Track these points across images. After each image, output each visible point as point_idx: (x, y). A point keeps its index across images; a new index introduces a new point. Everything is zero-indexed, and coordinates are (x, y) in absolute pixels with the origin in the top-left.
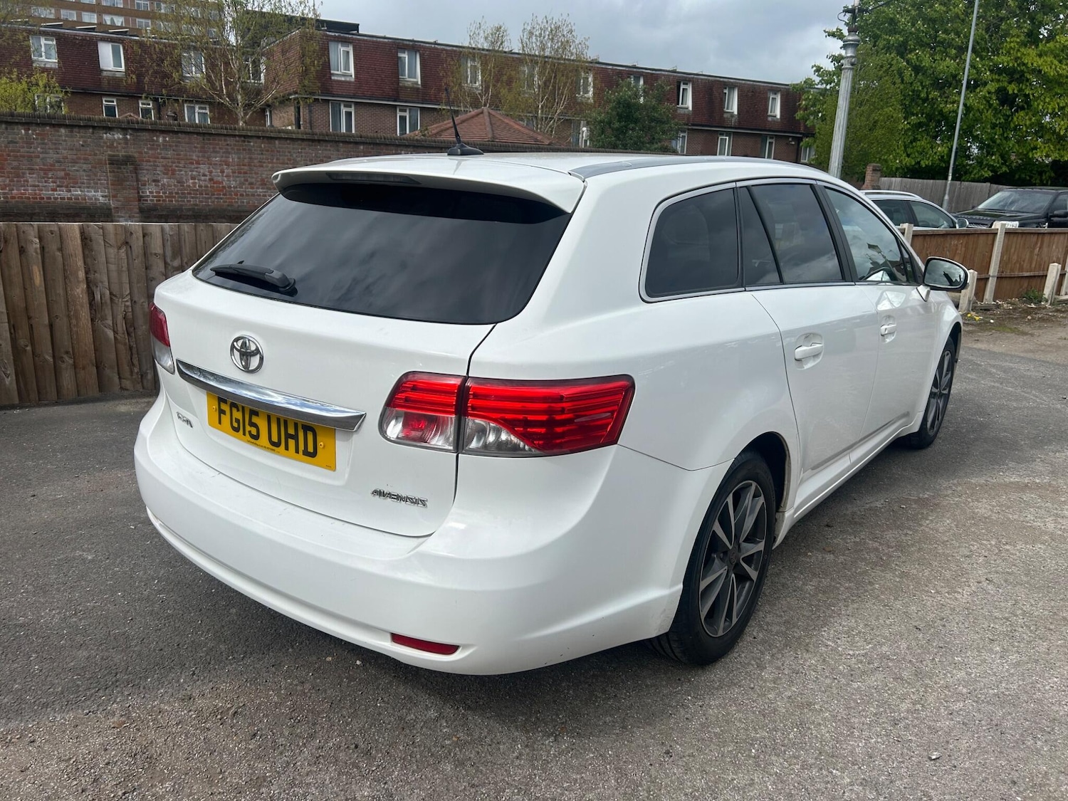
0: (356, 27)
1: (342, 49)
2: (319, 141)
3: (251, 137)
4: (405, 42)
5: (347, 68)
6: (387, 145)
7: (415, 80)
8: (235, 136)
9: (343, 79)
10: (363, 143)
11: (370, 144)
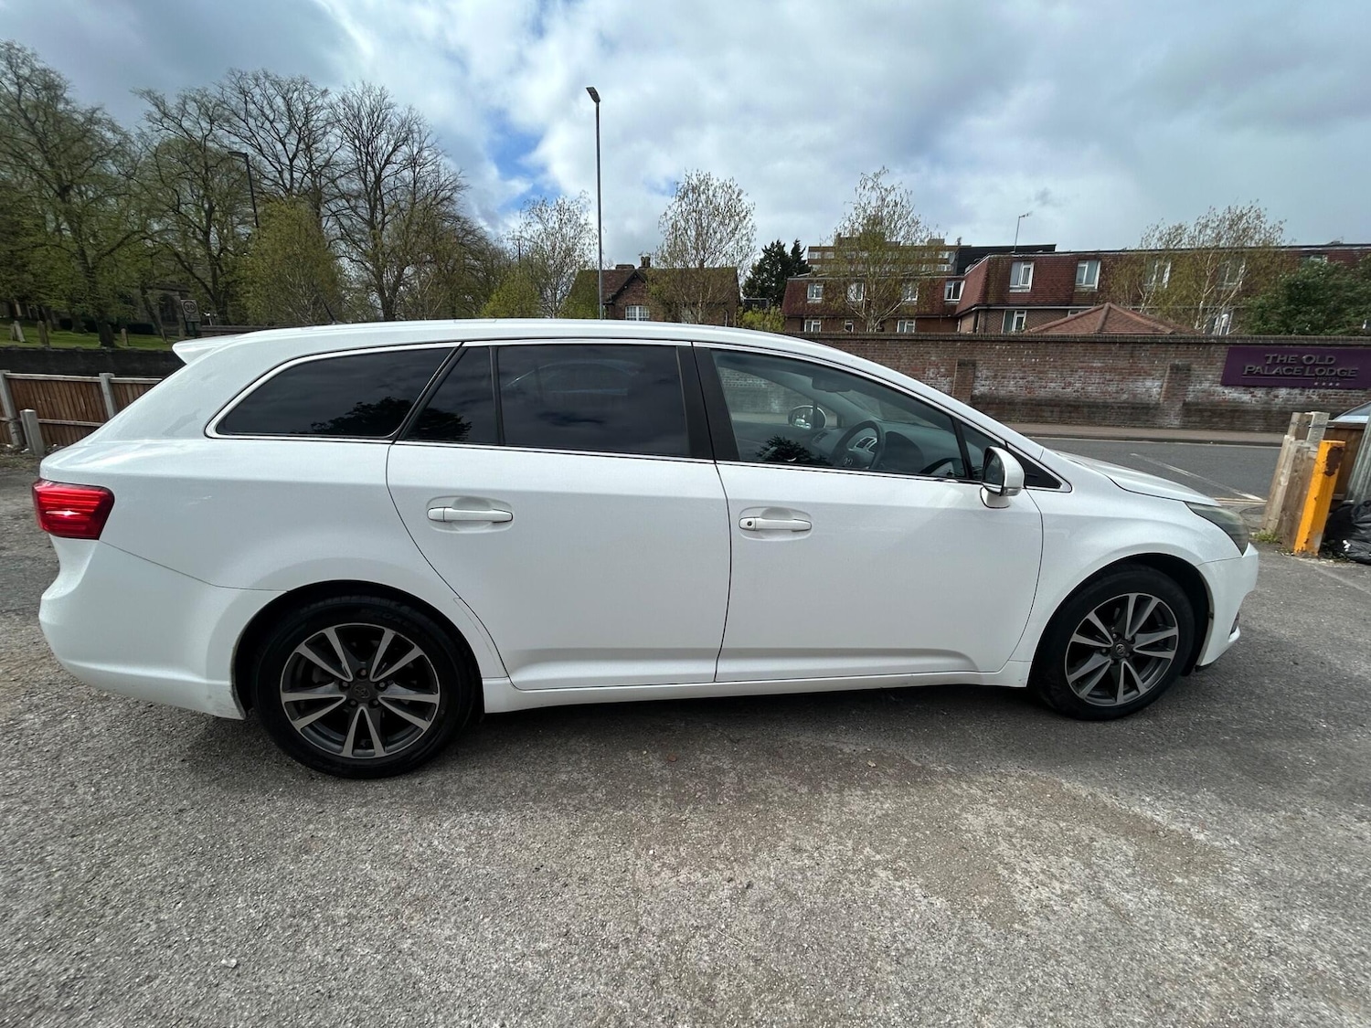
0: (1053, 247)
1: (1023, 267)
2: (922, 340)
3: (868, 340)
4: (1088, 254)
5: (1026, 281)
6: (983, 341)
7: (1092, 286)
8: (857, 340)
9: (1020, 291)
10: (961, 341)
11: (967, 341)
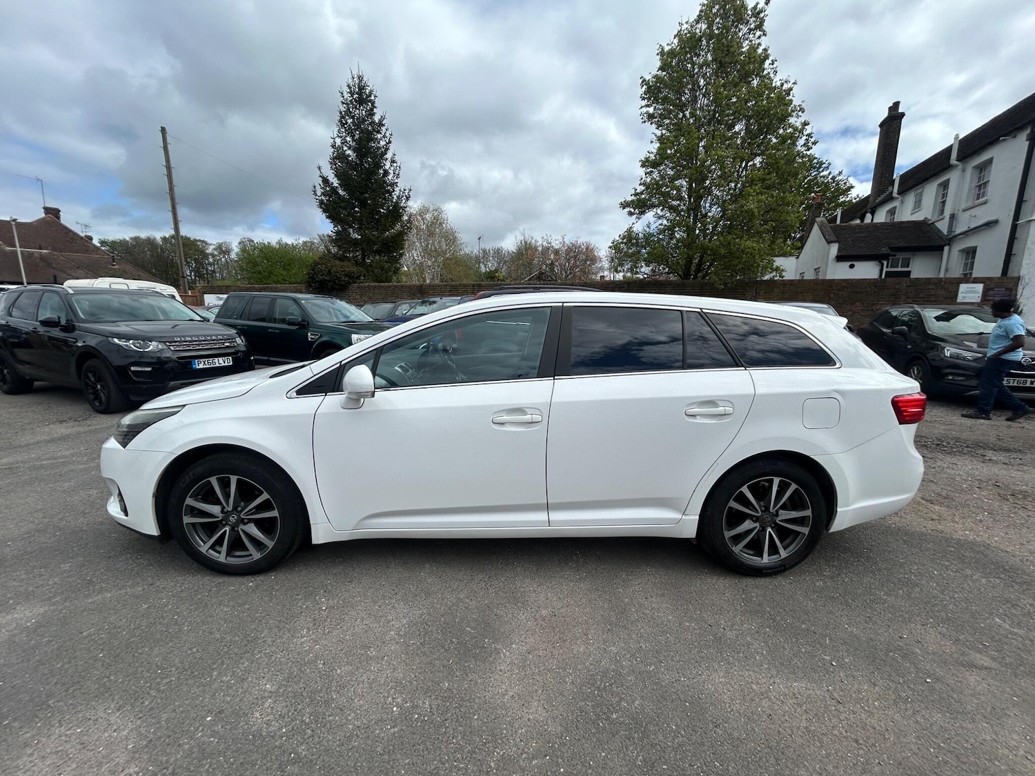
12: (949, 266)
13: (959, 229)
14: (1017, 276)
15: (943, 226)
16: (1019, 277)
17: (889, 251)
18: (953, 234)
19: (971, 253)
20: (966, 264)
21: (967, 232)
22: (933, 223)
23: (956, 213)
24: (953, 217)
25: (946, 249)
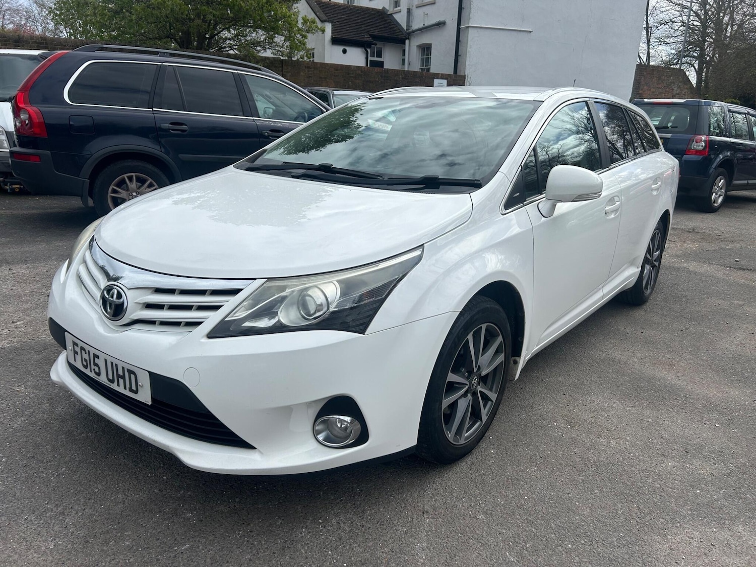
12: (410, 60)
13: (416, 25)
14: (464, 75)
15: (401, 19)
16: (465, 76)
17: (370, 39)
18: (411, 30)
19: (426, 49)
20: (422, 60)
21: (423, 28)
22: (391, 14)
23: (411, 8)
24: (409, 11)
25: (407, 42)
